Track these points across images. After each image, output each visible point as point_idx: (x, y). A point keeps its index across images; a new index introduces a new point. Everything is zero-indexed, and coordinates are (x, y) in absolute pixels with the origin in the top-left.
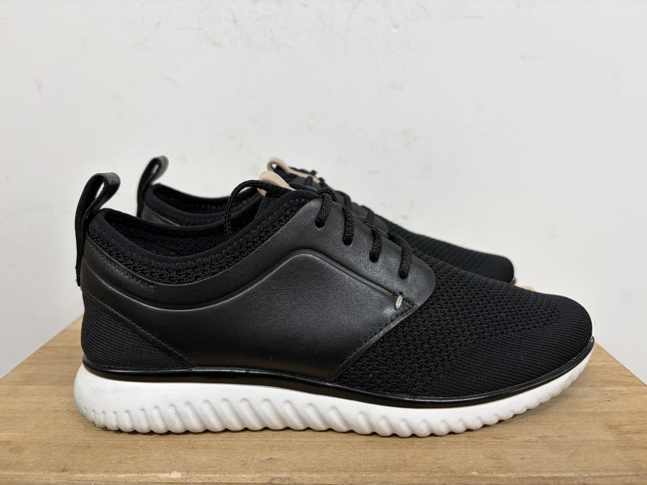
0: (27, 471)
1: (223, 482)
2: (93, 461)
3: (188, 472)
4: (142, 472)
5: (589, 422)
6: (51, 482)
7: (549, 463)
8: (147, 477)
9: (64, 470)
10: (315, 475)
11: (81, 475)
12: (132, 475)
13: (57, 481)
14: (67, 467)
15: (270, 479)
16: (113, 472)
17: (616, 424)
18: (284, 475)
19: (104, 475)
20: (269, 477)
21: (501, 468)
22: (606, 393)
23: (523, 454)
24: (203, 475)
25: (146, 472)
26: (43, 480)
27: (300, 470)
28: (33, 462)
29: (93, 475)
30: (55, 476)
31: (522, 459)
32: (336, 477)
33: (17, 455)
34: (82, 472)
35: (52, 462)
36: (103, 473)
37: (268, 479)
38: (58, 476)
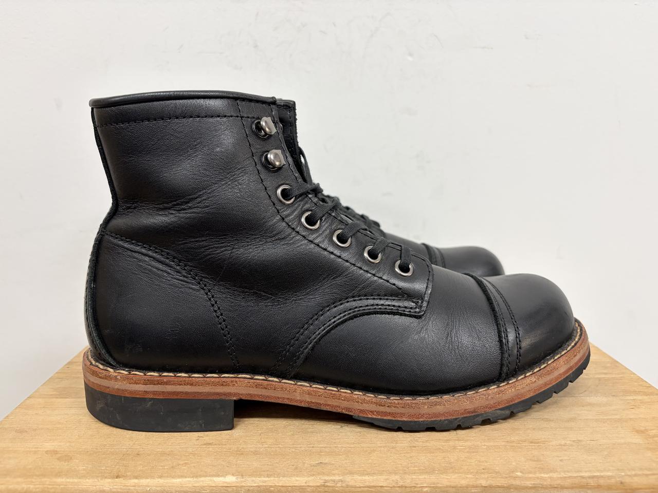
0: (80, 478)
1: (277, 485)
2: (146, 468)
3: (242, 476)
4: (197, 477)
5: (617, 427)
6: (105, 488)
7: (586, 463)
8: (202, 481)
9: (117, 477)
10: (367, 478)
11: (136, 481)
12: (187, 479)
13: (111, 487)
14: (120, 474)
15: (323, 481)
16: (167, 477)
17: (642, 429)
18: (337, 478)
19: (159, 480)
20: (322, 480)
21: (542, 469)
22: (628, 401)
23: (561, 456)
24: (258, 478)
25: (201, 476)
26: (97, 487)
27: (351, 473)
28: (84, 470)
29: (148, 480)
30: (109, 483)
31: (561, 460)
32: (387, 479)
33: (66, 463)
34: (136, 478)
35: (104, 470)
36: (157, 478)
37: (321, 481)
38: (112, 482)
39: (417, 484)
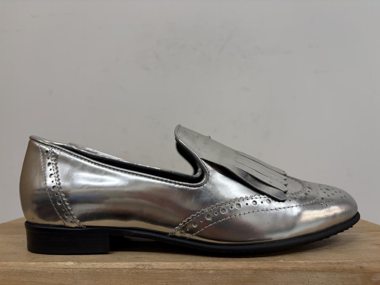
39: (205, 268)
